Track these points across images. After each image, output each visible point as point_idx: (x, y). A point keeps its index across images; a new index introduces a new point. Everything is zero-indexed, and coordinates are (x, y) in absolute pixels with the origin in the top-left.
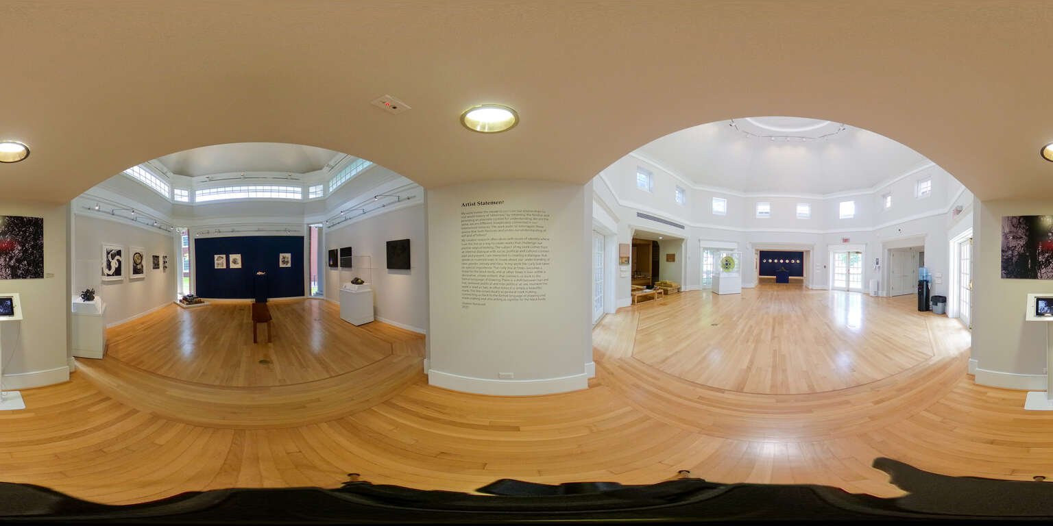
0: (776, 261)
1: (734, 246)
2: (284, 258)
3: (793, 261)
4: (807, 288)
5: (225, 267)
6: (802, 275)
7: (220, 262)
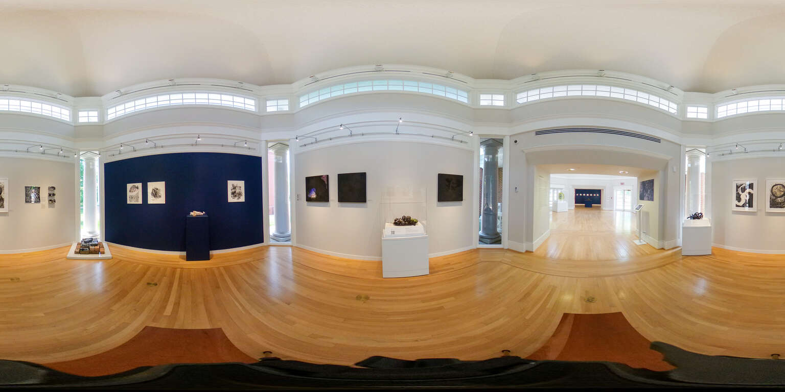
0: (584, 195)
1: (563, 187)
2: (234, 188)
3: (595, 195)
4: (603, 210)
5: (140, 202)
6: (600, 203)
7: (134, 194)
